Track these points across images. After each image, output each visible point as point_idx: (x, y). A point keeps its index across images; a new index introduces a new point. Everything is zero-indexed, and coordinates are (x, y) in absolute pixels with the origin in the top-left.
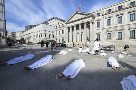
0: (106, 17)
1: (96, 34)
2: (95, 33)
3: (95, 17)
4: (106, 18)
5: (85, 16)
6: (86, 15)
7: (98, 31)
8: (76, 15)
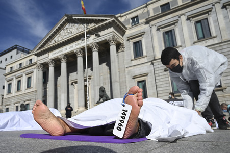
0: (158, 25)
1: (134, 78)
2: (129, 78)
3: (126, 28)
4: (158, 29)
5: (93, 25)
6: (96, 22)
7: (137, 71)
8: (68, 26)
